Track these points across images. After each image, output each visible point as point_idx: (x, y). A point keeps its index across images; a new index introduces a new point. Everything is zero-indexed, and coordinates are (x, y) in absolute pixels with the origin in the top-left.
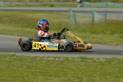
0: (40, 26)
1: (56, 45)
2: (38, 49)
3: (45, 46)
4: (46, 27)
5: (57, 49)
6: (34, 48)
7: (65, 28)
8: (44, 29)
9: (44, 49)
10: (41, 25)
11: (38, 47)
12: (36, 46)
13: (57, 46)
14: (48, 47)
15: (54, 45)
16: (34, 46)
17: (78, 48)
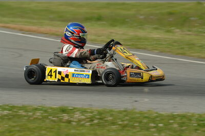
0: (68, 35)
1: (88, 73)
2: (56, 80)
3: (68, 75)
4: (79, 37)
5: (89, 81)
6: (48, 79)
7: (113, 40)
8: (74, 42)
9: (66, 80)
10: (69, 33)
11: (56, 78)
12: (51, 76)
13: (89, 75)
14: (73, 77)
15: (85, 73)
16: (48, 75)
17: (129, 79)
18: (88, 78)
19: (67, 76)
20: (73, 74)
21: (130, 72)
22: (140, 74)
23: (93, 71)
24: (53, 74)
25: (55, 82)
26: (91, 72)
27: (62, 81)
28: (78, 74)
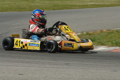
0: (33, 18)
1: (38, 43)
4: (39, 18)
5: (38, 48)
6: (15, 47)
8: (37, 22)
9: (26, 48)
11: (20, 46)
12: (17, 44)
13: (38, 45)
14: (30, 45)
15: (36, 43)
16: (16, 44)
17: (64, 47)
18: (38, 46)
19: (26, 45)
20: (30, 44)
21: (65, 43)
22: (71, 44)
23: (41, 42)
24: (18, 43)
25: (19, 49)
26: (40, 42)
27: (23, 48)
28: (33, 44)
